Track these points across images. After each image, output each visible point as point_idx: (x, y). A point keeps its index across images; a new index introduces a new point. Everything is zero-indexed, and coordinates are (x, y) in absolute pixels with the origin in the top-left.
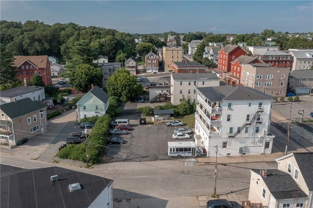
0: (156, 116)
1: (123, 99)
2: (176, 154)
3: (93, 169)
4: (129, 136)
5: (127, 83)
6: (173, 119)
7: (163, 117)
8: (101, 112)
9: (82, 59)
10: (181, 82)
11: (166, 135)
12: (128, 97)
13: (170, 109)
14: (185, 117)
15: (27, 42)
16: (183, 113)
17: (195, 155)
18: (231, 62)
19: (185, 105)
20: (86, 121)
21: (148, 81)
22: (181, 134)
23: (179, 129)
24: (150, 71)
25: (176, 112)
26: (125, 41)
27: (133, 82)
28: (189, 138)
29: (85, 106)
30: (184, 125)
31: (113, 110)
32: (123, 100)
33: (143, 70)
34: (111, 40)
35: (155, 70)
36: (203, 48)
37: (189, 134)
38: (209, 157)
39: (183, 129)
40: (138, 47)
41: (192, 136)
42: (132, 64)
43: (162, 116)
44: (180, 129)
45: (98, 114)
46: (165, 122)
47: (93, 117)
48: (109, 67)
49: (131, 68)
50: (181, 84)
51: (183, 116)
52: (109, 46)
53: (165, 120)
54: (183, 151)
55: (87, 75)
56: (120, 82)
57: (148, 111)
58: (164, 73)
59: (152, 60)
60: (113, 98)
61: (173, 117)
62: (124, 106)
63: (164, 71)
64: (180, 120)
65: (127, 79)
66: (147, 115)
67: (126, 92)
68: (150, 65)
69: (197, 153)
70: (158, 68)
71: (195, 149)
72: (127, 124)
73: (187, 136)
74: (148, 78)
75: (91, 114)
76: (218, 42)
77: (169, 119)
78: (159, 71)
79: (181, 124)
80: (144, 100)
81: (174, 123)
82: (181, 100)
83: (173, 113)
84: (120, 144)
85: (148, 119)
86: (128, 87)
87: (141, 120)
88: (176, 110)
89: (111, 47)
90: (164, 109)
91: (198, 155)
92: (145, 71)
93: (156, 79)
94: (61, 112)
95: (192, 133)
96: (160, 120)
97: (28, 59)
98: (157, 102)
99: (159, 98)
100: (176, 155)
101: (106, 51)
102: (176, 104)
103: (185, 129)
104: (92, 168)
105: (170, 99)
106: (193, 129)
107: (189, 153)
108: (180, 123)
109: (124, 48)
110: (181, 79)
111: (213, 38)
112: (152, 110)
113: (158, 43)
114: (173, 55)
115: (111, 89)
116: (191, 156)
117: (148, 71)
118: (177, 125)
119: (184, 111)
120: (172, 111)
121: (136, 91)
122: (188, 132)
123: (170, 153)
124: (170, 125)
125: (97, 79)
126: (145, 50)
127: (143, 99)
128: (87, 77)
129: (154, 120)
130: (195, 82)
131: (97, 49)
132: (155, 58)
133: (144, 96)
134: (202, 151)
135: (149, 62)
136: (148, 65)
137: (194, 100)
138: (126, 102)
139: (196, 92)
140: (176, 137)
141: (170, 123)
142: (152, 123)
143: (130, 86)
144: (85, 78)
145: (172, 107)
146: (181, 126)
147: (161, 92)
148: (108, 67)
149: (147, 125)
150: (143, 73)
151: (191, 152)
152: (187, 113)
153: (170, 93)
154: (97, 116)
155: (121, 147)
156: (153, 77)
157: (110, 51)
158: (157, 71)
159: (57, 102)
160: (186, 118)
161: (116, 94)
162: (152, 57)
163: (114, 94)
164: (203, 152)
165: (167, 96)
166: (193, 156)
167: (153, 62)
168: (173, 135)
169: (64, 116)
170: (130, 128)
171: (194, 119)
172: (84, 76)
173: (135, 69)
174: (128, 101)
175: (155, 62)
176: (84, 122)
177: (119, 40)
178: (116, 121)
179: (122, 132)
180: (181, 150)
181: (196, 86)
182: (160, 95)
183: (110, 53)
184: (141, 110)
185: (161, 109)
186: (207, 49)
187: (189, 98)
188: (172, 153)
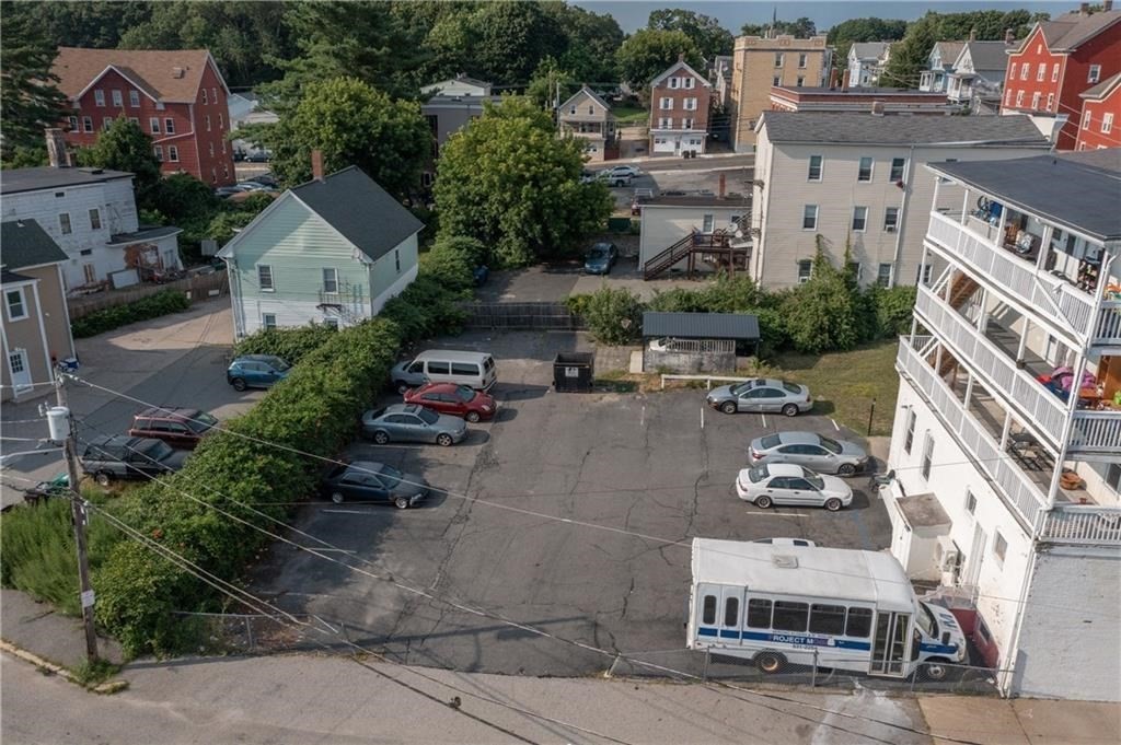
0: (654, 346)
1: (511, 254)
2: (747, 642)
3: (123, 695)
4: (469, 455)
5: (528, 170)
6: (751, 371)
7: (694, 356)
8: (351, 306)
9: (336, 55)
10: (815, 161)
11: (699, 471)
12: (532, 242)
13: (737, 312)
14: (826, 360)
15: (195, 29)
16: (813, 338)
17: (897, 668)
18: (1081, 95)
19: (826, 294)
20: (267, 351)
21: (652, 183)
22: (794, 471)
23: (782, 436)
24: (669, 147)
25: (774, 332)
26: (576, 28)
27: (558, 163)
28: (847, 501)
29: (267, 268)
30: (821, 409)
31: (432, 303)
32: (508, 259)
33: (639, 145)
34: (511, 15)
35: (692, 142)
36: (924, 54)
37: (845, 471)
38: (1015, 696)
39: (808, 438)
40: (627, 48)
41: (870, 495)
42: (591, 112)
43: (689, 347)
44: (789, 438)
45: (334, 315)
46: (702, 384)
47: (307, 332)
48: (471, 107)
49: (584, 131)
50: (814, 174)
51: (810, 353)
52: (500, 40)
53: (705, 373)
54: (804, 629)
55: (341, 127)
56: (492, 161)
57: (615, 320)
58: (731, 155)
59: (679, 95)
60: (458, 246)
61: (753, 359)
62: (507, 284)
63: (731, 149)
64: (791, 376)
65: (529, 147)
66: (609, 335)
67: (519, 215)
68: (670, 121)
69: (915, 656)
70: (703, 133)
71: (904, 619)
72: (479, 378)
73: (836, 489)
74: (652, 173)
75: (297, 314)
76: (987, 39)
77: (725, 366)
78: (708, 150)
79: (795, 406)
80: (612, 264)
81: (755, 394)
82: (804, 266)
83: (757, 334)
84: (394, 505)
85: (606, 361)
86: (528, 186)
87: (562, 363)
88: (772, 320)
89: (509, 43)
90: (706, 311)
91: (922, 670)
92: (644, 147)
93: (692, 180)
94: (189, 295)
95: (869, 472)
96: (676, 372)
97: (125, 64)
98: (677, 274)
99: (689, 254)
100: (748, 649)
101: (488, 61)
102: (774, 284)
103: (824, 440)
104: (115, 691)
105: (742, 258)
106: (875, 442)
107: (847, 645)
108: (790, 398)
109: (566, 50)
110: (818, 141)
111: (961, 24)
112: (635, 312)
113: (716, 43)
114: (777, 72)
115: (452, 198)
116: (866, 667)
117: (658, 148)
118: (770, 407)
119: (821, 329)
120: (746, 323)
121: (571, 212)
122: (842, 459)
123: (702, 631)
124: (730, 402)
125: (396, 149)
126: (657, 61)
127: (608, 257)
128: (345, 136)
129: (643, 370)
130: (898, 162)
131: (450, 50)
132: (692, 86)
133: (618, 245)
134: (958, 637)
135: (666, 105)
136: (661, 121)
137: (884, 267)
138: (523, 266)
139: (898, 225)
140: (760, 488)
141: (732, 390)
142: (627, 387)
143: (541, 184)
144: (334, 143)
145: (751, 300)
146: (799, 413)
147: (699, 224)
148: (466, 107)
149: (595, 396)
150: (634, 157)
151: (870, 639)
152: (834, 338)
153: (745, 224)
154: (333, 328)
155: (392, 532)
156: (680, 171)
157: (506, 62)
158: (699, 148)
159: (203, 253)
160: (828, 370)
161: (477, 224)
162: (681, 83)
163: (467, 226)
164: (963, 646)
165: (730, 242)
166: (880, 673)
167: (685, 107)
168: (744, 475)
169: (197, 317)
170: (486, 408)
171: (891, 380)
172: (327, 131)
173: (599, 136)
174: (533, 264)
175: (694, 108)
176: (258, 352)
177: (544, 14)
178: (418, 360)
179: (432, 428)
180: (789, 615)
181: (900, 185)
182: (696, 238)
183: (504, 71)
184: (577, 309)
185: (690, 310)
186: (943, 52)
187: (854, 258)
188: (713, 633)
